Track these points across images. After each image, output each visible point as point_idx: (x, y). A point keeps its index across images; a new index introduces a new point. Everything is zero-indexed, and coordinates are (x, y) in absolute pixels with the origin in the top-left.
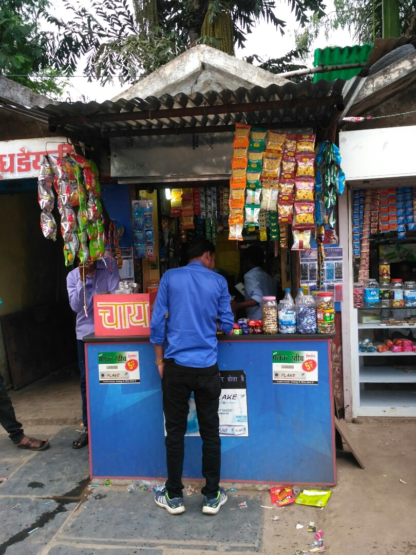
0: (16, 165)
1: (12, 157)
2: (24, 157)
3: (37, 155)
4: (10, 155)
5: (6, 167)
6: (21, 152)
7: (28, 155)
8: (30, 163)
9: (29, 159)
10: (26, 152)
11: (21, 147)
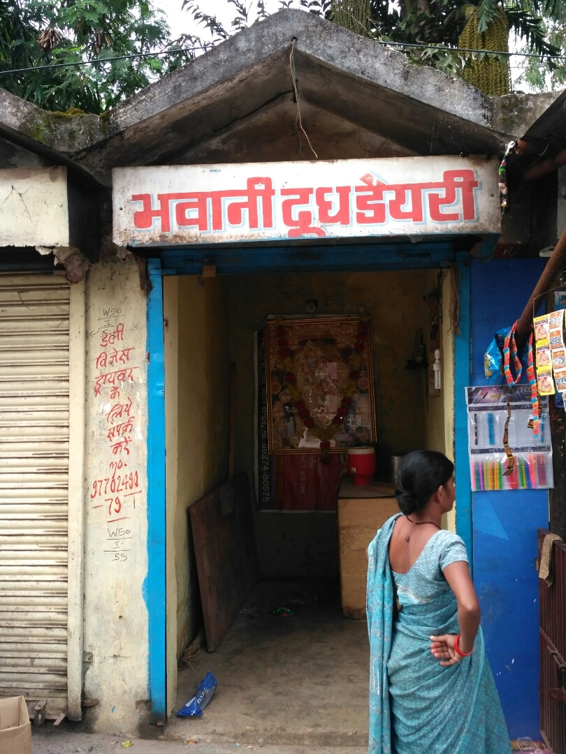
0: (353, 209)
1: (344, 192)
2: (371, 193)
3: (400, 190)
4: (339, 189)
5: (333, 213)
6: (364, 184)
7: (379, 190)
8: (383, 205)
9: (381, 198)
10: (375, 184)
11: (362, 175)
